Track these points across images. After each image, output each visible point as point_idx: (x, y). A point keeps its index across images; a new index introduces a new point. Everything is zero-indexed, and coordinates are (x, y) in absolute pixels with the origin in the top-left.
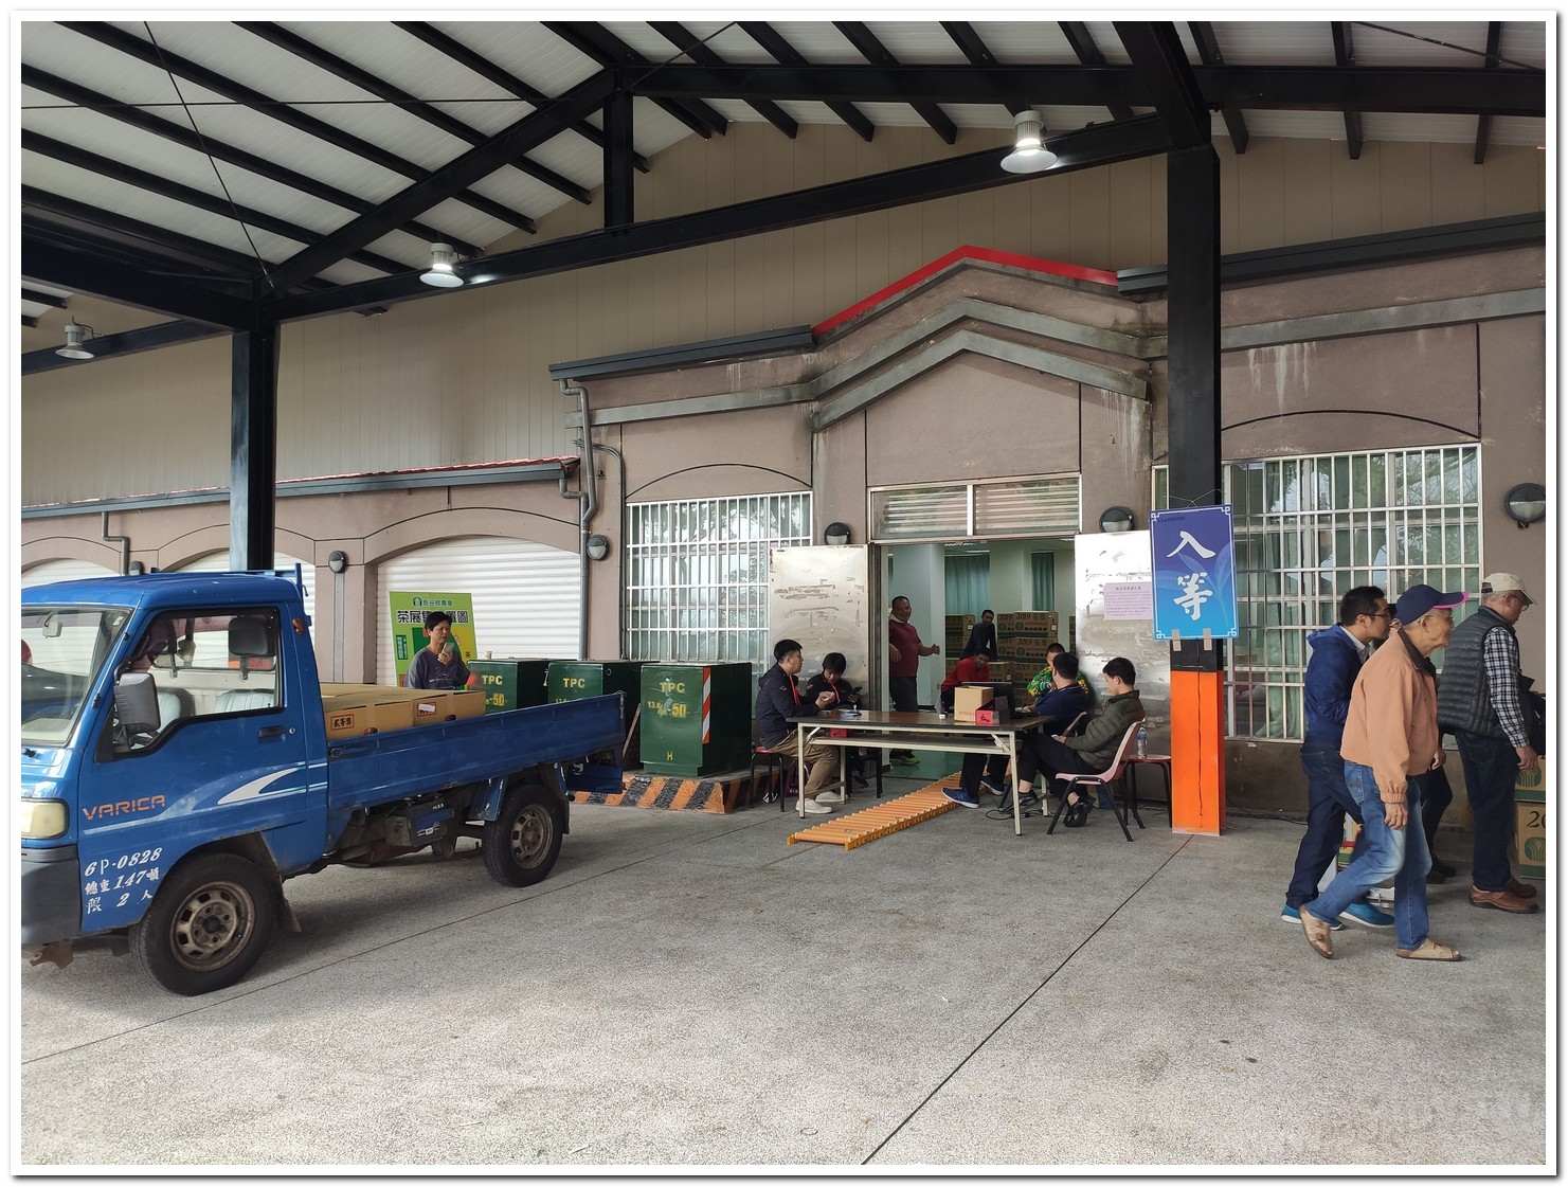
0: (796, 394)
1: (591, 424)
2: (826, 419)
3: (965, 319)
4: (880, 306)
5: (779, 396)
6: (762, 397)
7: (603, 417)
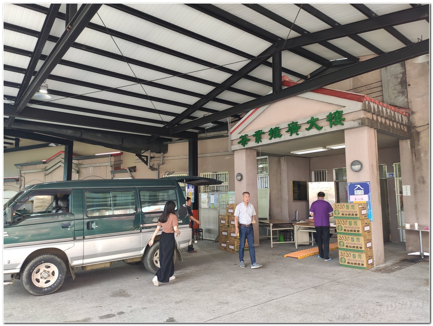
0: (43, 170)
1: (20, 173)
2: (46, 174)
3: (61, 161)
4: (52, 158)
5: (41, 170)
6: (40, 170)
7: (22, 172)
